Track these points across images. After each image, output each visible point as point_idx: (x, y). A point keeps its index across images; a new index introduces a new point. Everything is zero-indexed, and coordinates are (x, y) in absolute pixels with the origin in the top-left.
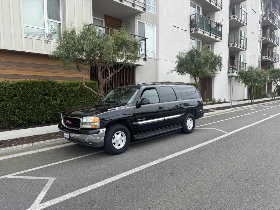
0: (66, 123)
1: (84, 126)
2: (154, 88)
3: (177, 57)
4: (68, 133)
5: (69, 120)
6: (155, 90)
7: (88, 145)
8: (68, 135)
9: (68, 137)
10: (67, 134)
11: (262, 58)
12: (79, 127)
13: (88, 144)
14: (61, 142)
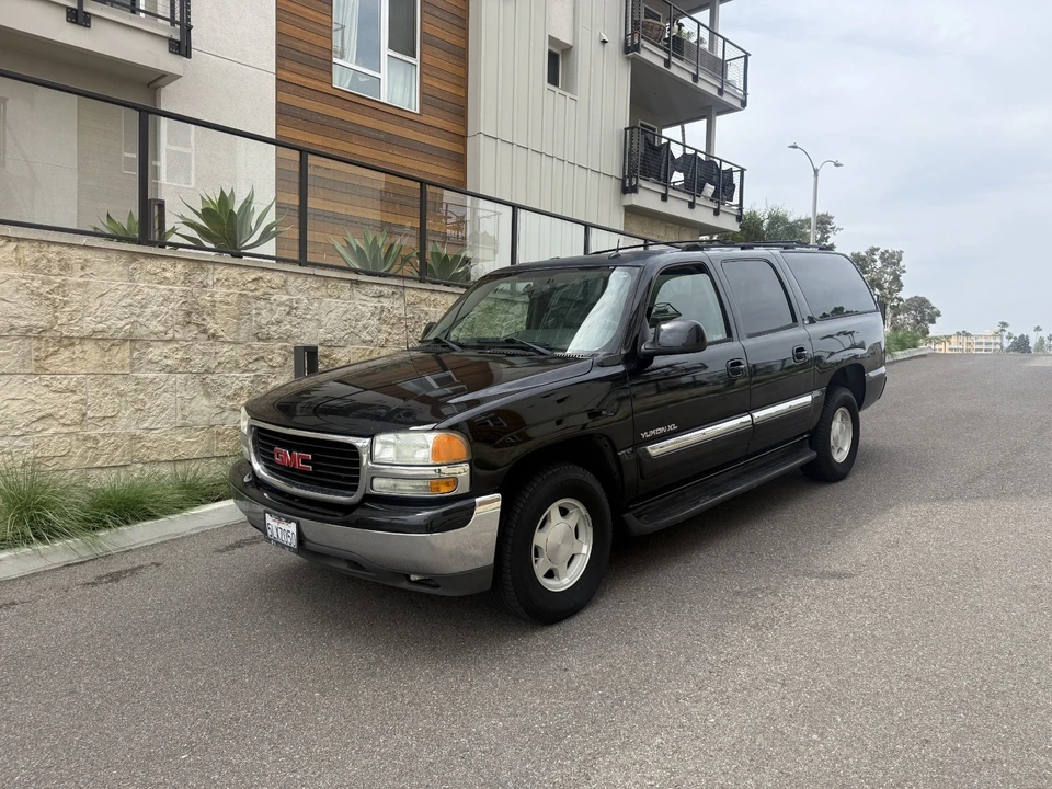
0: (273, 462)
1: (381, 486)
2: (699, 268)
4: (289, 521)
5: (291, 448)
6: (703, 277)
7: (405, 585)
8: (292, 527)
9: (292, 541)
10: (284, 526)
12: (355, 488)
13: (408, 577)
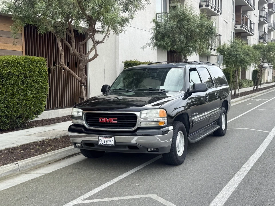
1: (143, 124)
2: (194, 69)
3: (154, 21)
4: (110, 137)
5: (107, 117)
7: (147, 152)
8: (112, 139)
9: (112, 143)
10: (108, 139)
11: (236, 27)
12: (134, 126)
14: (52, 158)
